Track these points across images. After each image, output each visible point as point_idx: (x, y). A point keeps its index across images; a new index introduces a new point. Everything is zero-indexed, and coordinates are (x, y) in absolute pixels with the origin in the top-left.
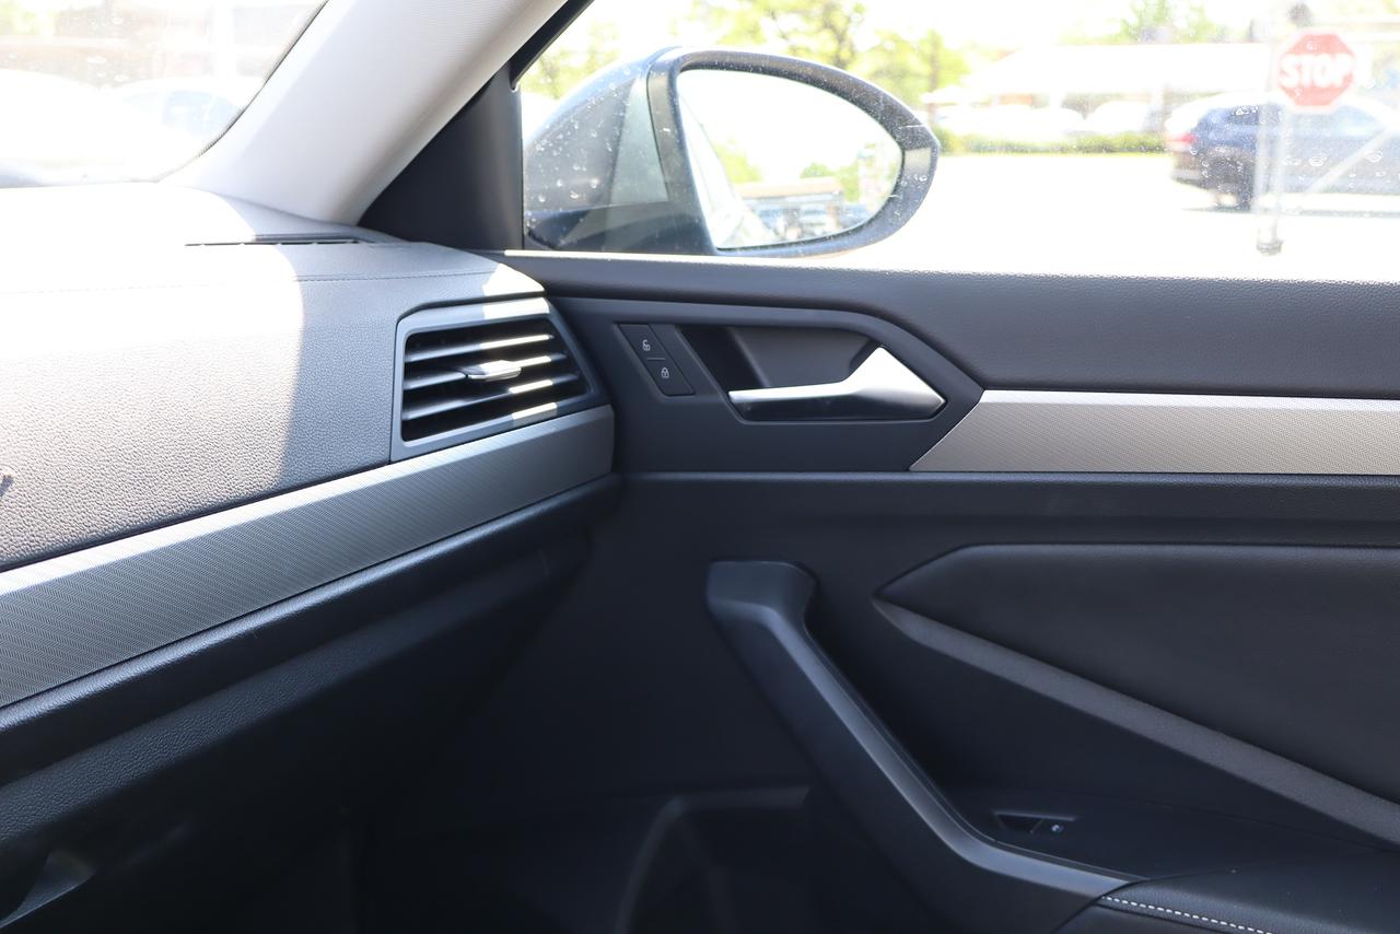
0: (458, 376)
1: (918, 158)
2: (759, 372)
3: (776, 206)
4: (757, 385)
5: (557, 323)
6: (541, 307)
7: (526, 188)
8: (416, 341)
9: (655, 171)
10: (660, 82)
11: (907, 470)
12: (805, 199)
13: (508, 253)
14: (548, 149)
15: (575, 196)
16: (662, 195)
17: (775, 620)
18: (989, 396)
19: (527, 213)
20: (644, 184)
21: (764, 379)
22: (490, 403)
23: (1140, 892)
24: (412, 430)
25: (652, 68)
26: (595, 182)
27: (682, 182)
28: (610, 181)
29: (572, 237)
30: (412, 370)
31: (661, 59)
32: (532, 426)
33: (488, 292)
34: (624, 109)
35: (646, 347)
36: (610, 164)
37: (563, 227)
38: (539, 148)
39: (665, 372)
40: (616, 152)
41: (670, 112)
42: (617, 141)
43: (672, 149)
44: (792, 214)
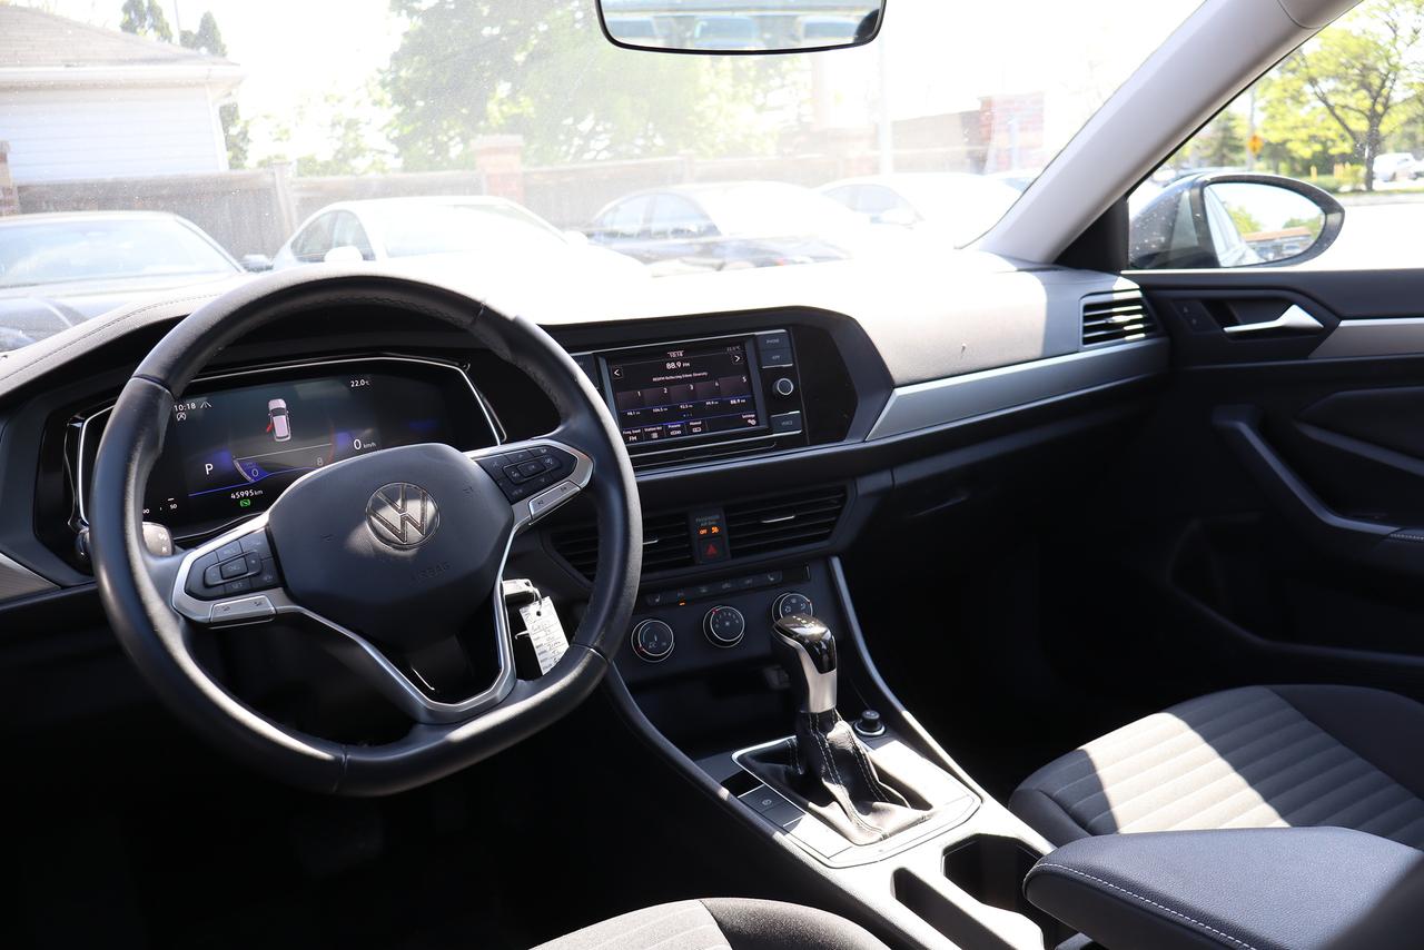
0: (1103, 322)
1: (1334, 218)
2: (1237, 315)
3: (1269, 245)
4: (1237, 324)
5: (1145, 301)
6: (1138, 294)
7: (1130, 243)
8: (1088, 308)
9: (1193, 233)
10: (1196, 191)
11: (1307, 359)
12: (1286, 240)
13: (1123, 272)
14: (1142, 226)
15: (1154, 246)
16: (1196, 243)
17: (1244, 428)
18: (1344, 323)
19: (1131, 255)
20: (1187, 239)
21: (1240, 320)
22: (1116, 332)
23: (1406, 532)
24: (1087, 341)
25: (1192, 185)
26: (1163, 239)
27: (1206, 236)
28: (1170, 240)
29: (1154, 263)
30: (1086, 319)
31: (1198, 181)
32: (1135, 341)
33: (1115, 288)
34: (1177, 206)
35: (1186, 310)
36: (1170, 231)
37: (1148, 260)
38: (1138, 226)
39: (1194, 321)
40: (1174, 225)
41: (1200, 205)
42: (1174, 221)
43: (1202, 223)
44: (1277, 248)
